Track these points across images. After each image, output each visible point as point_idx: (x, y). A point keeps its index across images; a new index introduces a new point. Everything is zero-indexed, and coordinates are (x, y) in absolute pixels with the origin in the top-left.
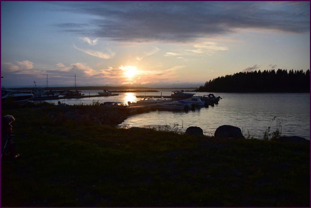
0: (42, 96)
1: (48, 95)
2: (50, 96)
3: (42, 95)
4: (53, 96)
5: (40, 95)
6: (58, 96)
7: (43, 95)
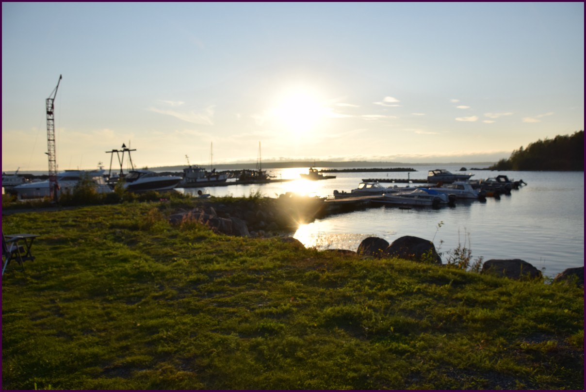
0: (198, 180)
1: (209, 179)
2: (211, 179)
3: (199, 178)
4: (218, 181)
5: (196, 179)
6: (226, 180)
7: (201, 178)
